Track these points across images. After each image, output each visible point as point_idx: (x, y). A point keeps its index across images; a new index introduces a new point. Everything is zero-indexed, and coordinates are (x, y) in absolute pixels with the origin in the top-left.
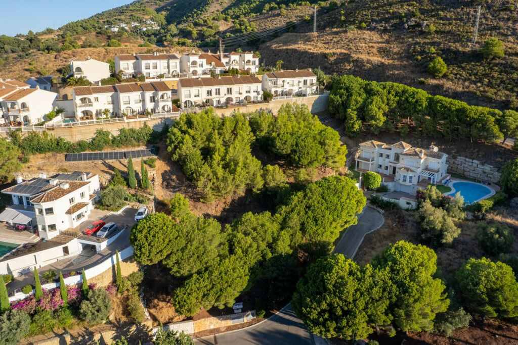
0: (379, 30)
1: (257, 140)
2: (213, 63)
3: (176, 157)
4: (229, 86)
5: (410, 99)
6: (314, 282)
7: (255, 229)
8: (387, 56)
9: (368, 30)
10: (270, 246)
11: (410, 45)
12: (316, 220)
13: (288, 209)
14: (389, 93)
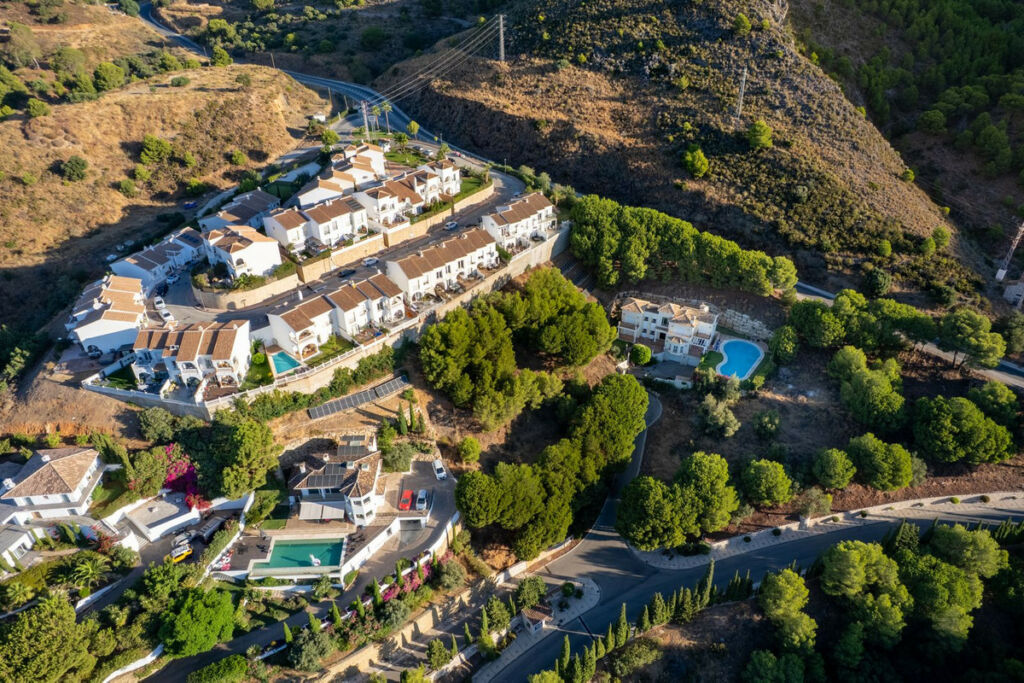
0: (608, 73)
1: (514, 333)
2: (408, 200)
3: (439, 385)
4: (460, 259)
5: (675, 240)
6: (635, 509)
7: (562, 463)
8: (626, 127)
9: (591, 69)
10: (578, 476)
11: (655, 110)
12: (613, 438)
13: (584, 431)
14: (648, 230)
